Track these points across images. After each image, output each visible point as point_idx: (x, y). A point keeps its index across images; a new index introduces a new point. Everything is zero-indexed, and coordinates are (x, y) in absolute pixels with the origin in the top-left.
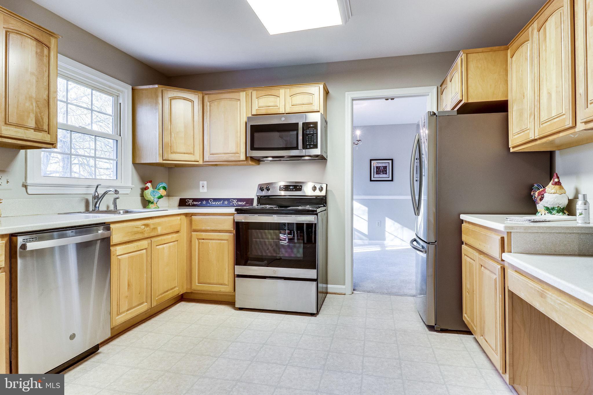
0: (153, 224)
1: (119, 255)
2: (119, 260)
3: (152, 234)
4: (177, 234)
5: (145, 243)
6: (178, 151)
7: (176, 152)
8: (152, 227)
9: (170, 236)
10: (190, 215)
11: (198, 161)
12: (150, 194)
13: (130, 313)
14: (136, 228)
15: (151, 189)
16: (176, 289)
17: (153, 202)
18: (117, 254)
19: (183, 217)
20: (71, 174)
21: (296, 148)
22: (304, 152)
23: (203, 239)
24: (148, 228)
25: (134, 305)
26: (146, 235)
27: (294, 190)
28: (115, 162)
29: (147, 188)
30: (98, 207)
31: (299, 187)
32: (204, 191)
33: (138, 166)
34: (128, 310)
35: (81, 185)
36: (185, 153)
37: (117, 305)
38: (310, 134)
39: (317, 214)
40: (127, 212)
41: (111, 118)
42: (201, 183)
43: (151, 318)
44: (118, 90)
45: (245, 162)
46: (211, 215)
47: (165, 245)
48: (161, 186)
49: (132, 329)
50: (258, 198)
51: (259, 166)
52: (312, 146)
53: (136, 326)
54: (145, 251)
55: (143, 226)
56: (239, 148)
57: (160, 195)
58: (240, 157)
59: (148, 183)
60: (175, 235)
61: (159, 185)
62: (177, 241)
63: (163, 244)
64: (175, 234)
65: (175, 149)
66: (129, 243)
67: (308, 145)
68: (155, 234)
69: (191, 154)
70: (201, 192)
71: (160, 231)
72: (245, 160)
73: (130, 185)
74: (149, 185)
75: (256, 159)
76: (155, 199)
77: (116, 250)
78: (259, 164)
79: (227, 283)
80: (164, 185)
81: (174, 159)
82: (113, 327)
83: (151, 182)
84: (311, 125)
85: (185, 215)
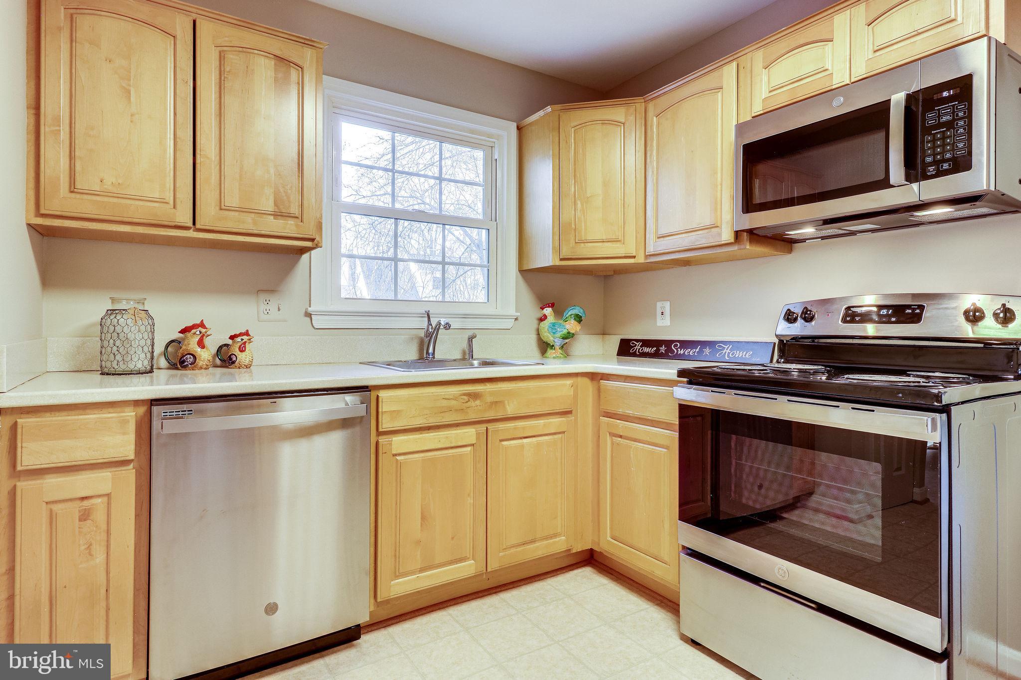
0: (492, 393)
1: (400, 454)
2: (399, 465)
3: (491, 415)
4: (563, 419)
5: (469, 434)
6: (590, 238)
7: (585, 241)
8: (489, 399)
9: (542, 421)
10: (599, 377)
11: (634, 257)
12: (546, 330)
13: (428, 576)
14: (445, 401)
15: (551, 319)
16: (557, 539)
17: (553, 346)
18: (394, 452)
19: (586, 381)
20: (396, 294)
21: (884, 183)
22: (915, 192)
23: (621, 437)
24: (478, 402)
25: (437, 562)
26: (473, 416)
27: (893, 319)
28: (486, 269)
29: (543, 319)
30: (434, 353)
31: (914, 310)
32: (664, 324)
33: (527, 274)
34: (422, 570)
35: (408, 314)
36: (603, 242)
37: (395, 556)
38: (940, 125)
39: (946, 409)
40: (486, 363)
41: (480, 189)
42: (659, 304)
43: (500, 589)
44: (490, 136)
45: (735, 248)
46: (636, 382)
47: (525, 441)
48: (570, 313)
49: (450, 606)
50: (781, 341)
51: (789, 256)
52: (946, 166)
53: (459, 601)
54: (469, 449)
55: (465, 397)
56: (719, 213)
57: (565, 331)
58: (720, 235)
59: (546, 309)
60: (556, 421)
61: (567, 311)
62: (564, 432)
63: (521, 438)
64: (559, 416)
65: (583, 234)
66: (429, 430)
67: (931, 164)
68: (500, 415)
69: (618, 243)
70: (658, 325)
71: (511, 409)
72: (732, 240)
73: (512, 311)
74: (548, 311)
75: (766, 237)
76: (556, 340)
77: (391, 444)
78: (790, 251)
79: (666, 558)
80: (577, 311)
81: (580, 257)
82: (381, 600)
83: (552, 305)
84: (945, 94)
85: (589, 378)
